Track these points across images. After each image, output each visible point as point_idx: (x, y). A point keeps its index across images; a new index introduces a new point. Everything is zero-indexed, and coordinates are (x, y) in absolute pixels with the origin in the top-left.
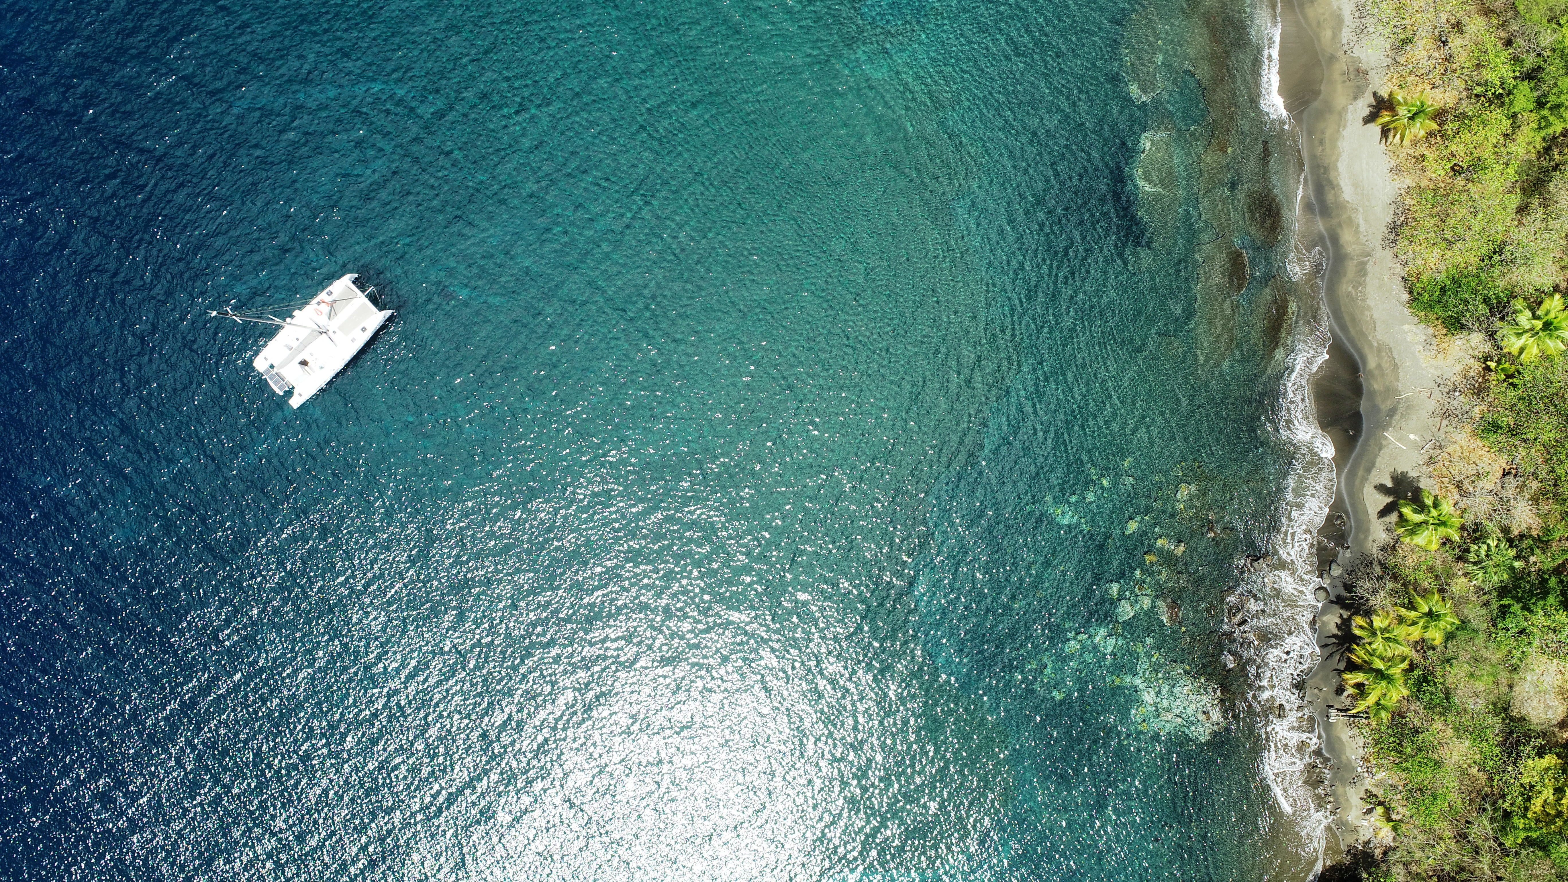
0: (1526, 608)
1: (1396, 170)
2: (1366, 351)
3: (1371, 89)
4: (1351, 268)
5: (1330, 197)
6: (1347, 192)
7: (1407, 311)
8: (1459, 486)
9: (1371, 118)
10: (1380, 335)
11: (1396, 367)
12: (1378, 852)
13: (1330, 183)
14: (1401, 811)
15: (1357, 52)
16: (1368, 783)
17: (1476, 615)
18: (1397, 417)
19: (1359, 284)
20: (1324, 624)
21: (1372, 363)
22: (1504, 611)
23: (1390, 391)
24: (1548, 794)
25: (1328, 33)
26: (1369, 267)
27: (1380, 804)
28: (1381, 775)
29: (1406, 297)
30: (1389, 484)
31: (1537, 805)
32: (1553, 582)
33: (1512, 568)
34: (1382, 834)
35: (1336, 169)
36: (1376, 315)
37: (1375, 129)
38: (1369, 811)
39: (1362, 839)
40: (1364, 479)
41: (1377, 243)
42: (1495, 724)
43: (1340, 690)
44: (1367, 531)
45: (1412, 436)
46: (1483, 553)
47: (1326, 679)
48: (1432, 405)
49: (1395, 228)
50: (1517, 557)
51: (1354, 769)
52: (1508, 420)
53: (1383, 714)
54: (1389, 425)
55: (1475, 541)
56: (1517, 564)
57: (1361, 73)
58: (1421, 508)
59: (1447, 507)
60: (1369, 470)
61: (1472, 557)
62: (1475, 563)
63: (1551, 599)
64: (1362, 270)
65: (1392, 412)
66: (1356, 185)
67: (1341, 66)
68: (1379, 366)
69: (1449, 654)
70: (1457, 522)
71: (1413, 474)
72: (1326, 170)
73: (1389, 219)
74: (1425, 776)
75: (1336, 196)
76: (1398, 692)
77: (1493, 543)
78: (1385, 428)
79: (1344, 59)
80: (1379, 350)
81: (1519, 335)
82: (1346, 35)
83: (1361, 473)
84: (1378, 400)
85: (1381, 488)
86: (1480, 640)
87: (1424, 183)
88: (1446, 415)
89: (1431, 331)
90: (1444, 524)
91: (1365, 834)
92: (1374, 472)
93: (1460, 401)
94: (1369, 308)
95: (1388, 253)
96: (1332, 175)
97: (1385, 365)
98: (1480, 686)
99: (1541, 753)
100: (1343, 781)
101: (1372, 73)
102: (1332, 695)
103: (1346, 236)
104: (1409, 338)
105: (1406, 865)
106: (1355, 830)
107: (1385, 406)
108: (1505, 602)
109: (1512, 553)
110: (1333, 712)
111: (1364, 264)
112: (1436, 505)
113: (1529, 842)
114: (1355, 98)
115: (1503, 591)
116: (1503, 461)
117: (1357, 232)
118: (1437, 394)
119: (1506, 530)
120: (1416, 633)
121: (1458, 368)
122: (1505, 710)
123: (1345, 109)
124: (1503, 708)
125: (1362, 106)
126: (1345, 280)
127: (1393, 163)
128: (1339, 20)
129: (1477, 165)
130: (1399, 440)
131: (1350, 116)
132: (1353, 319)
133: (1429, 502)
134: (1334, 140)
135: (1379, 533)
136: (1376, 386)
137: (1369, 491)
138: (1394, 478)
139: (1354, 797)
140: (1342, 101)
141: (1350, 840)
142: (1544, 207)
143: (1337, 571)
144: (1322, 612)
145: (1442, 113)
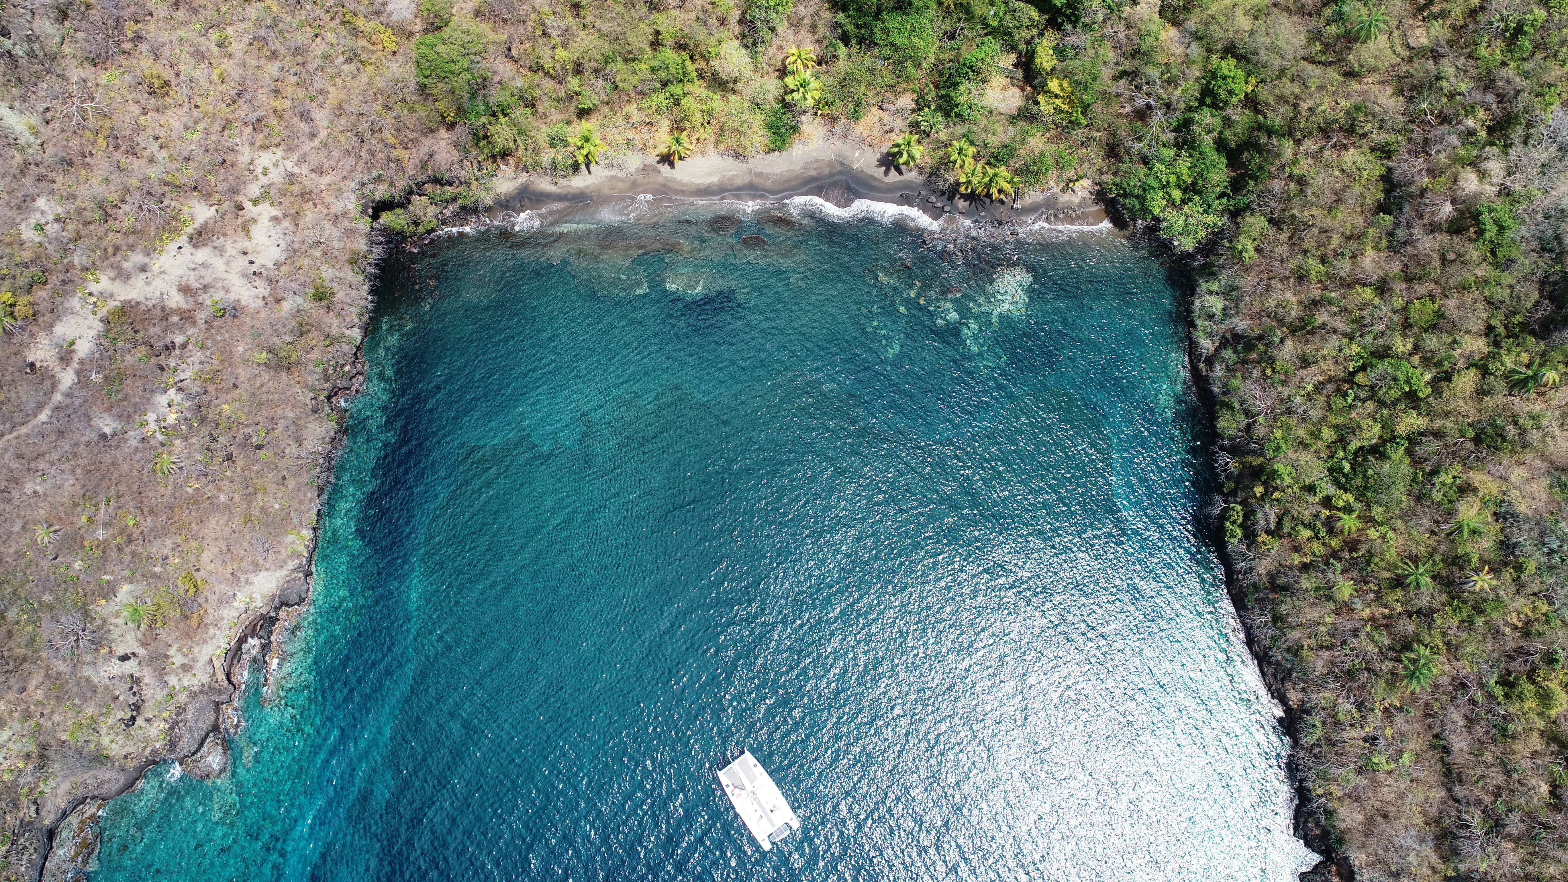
0: (957, 106)
1: (703, 154)
3: (655, 164)
4: (757, 181)
5: (715, 188)
6: (714, 179)
7: (785, 153)
8: (887, 132)
9: (672, 165)
10: (797, 168)
11: (816, 161)
12: (1097, 188)
13: (706, 187)
14: (1072, 174)
15: (633, 170)
16: (1056, 190)
17: (960, 129)
18: (845, 162)
19: (767, 176)
20: (964, 207)
21: (813, 173)
22: (959, 115)
23: (830, 164)
24: (1058, 102)
25: (620, 183)
26: (758, 171)
27: (1067, 185)
28: (1052, 183)
29: (777, 153)
30: (884, 169)
31: (1065, 107)
32: (943, 92)
33: (935, 110)
34: (1085, 185)
37: (678, 163)
38: (1073, 191)
39: (1089, 196)
40: (880, 181)
41: (744, 166)
42: (1021, 124)
43: (1002, 202)
44: (911, 182)
45: (857, 155)
46: (926, 124)
47: (996, 209)
48: (839, 144)
49: (737, 156)
50: (929, 107)
51: (1048, 197)
52: (851, 106)
53: (1015, 180)
54: (849, 166)
55: (919, 127)
56: (933, 107)
57: (645, 168)
58: (900, 153)
59: (900, 141)
60: (875, 179)
61: (928, 129)
62: (931, 128)
63: (952, 94)
64: (759, 175)
65: (842, 164)
66: (710, 175)
67: (639, 178)
68: (815, 169)
69: (982, 144)
70: (907, 136)
71: (878, 156)
72: (699, 190)
73: (731, 159)
74: (1050, 161)
75: (716, 184)
76: (1003, 171)
77: (920, 119)
78: (852, 168)
79: (635, 177)
80: (805, 168)
81: (805, 99)
82: (621, 175)
83: (876, 183)
84: (835, 171)
85: (886, 173)
86: (974, 128)
87: (712, 140)
88: (845, 137)
89: (797, 141)
90: (909, 143)
91: (1086, 194)
92: (876, 175)
93: (838, 128)
94: (781, 173)
95: (751, 161)
96: (702, 187)
97: (814, 165)
98: (1000, 129)
99: (1037, 103)
100: (1055, 203)
101: (645, 162)
102: (1005, 206)
103: (739, 182)
104: (800, 152)
105: (1102, 174)
106: (1084, 199)
107: (839, 168)
108: (953, 115)
109: (926, 110)
110: (1015, 206)
111: (756, 174)
112: (898, 146)
113: (1084, 113)
114: (659, 171)
115: (947, 115)
116: (874, 109)
117: (737, 176)
118: (833, 141)
119: (913, 111)
120: (969, 160)
121: (820, 129)
122: (1014, 118)
123: (665, 178)
124: (1013, 119)
125: (665, 169)
126: (764, 183)
127: (699, 154)
128: (613, 177)
129: (710, 113)
130: (858, 161)
131: (669, 176)
132: (787, 181)
133: (896, 150)
134: (682, 184)
135: (912, 176)
136: (827, 171)
137: (887, 180)
138: (881, 165)
139: (1066, 198)
140: (660, 179)
141: (1090, 202)
142: (735, 82)
143: (933, 199)
144: (957, 209)
145: (677, 127)
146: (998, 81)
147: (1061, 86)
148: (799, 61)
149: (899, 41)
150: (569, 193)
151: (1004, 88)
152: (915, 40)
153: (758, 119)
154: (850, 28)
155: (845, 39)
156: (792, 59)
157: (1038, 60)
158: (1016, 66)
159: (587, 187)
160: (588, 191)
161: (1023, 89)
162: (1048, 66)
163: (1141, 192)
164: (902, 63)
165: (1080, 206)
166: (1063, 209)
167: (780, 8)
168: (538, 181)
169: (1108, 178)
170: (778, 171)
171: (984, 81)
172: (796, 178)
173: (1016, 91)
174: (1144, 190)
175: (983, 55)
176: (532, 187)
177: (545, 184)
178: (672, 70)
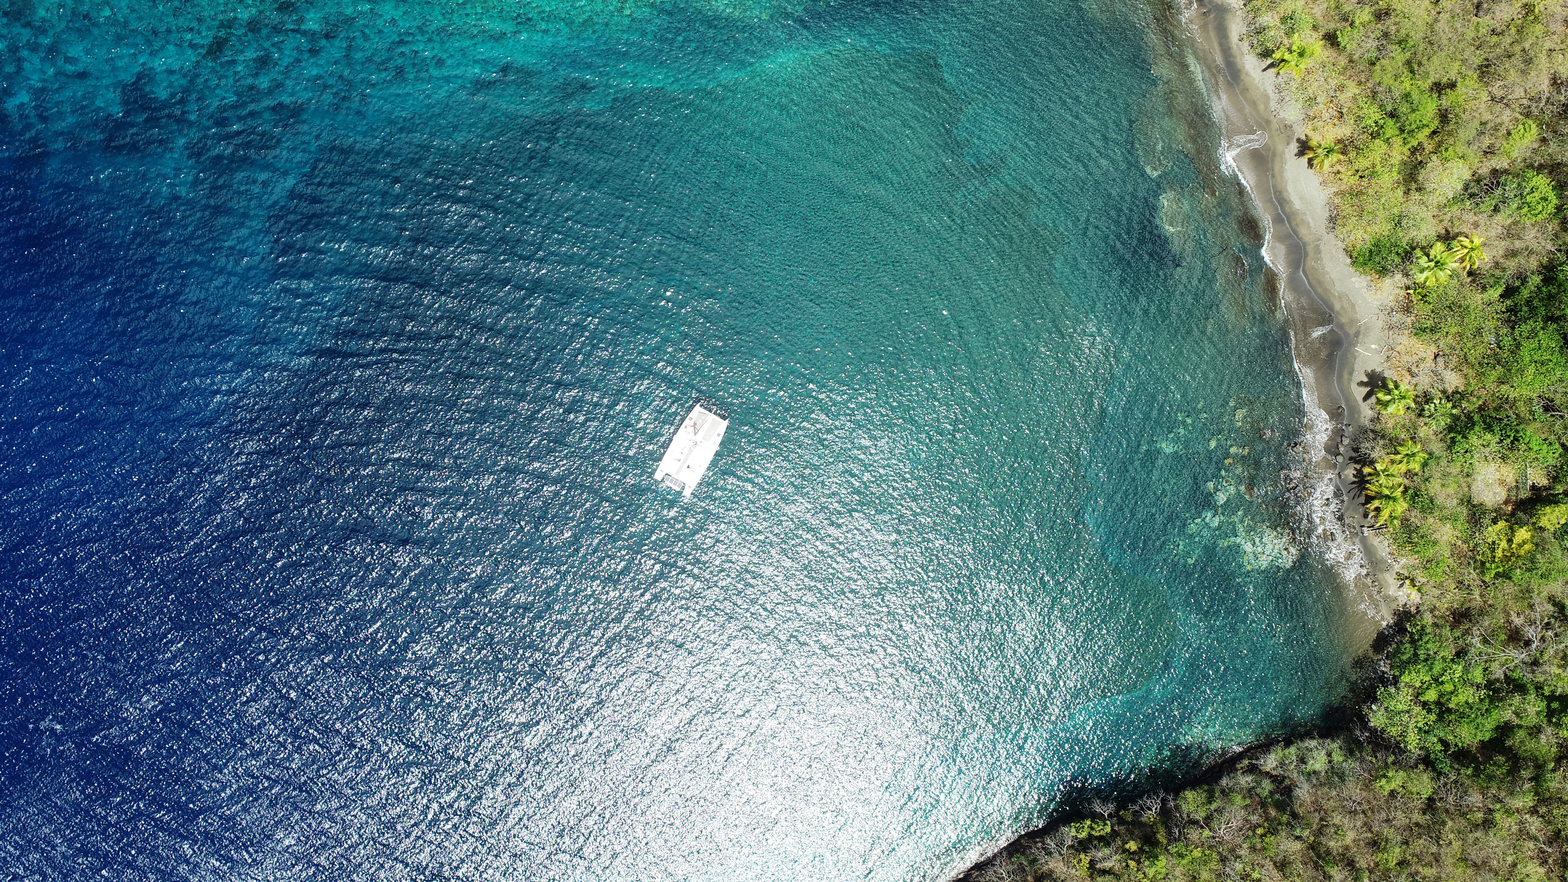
0: (1464, 437)
1: (1324, 183)
2: (1332, 299)
3: (1296, 136)
4: (1310, 250)
5: (1287, 209)
6: (1297, 204)
7: (1352, 270)
8: (1409, 370)
9: (1301, 154)
10: (1338, 288)
11: (1353, 305)
12: (1413, 610)
13: (1285, 200)
14: (1421, 579)
15: (1282, 115)
16: (1397, 568)
17: (1437, 447)
18: (1361, 337)
19: (1318, 259)
20: (1346, 476)
21: (1337, 307)
22: (1453, 441)
23: (1353, 321)
24: (1504, 544)
25: (1262, 107)
26: (1321, 247)
27: (1407, 578)
28: (1403, 561)
29: (1349, 261)
30: (1365, 380)
31: (1499, 553)
32: (1476, 417)
33: (1452, 415)
34: (1412, 597)
35: (1287, 191)
36: (1333, 276)
37: (1304, 160)
38: (1402, 585)
39: (1401, 603)
40: (1350, 380)
41: (1323, 231)
42: (1464, 511)
43: (1366, 516)
44: (1359, 412)
45: (1373, 346)
46: (1433, 410)
47: (1355, 510)
48: (1380, 323)
49: (1332, 220)
50: (1454, 407)
51: (1386, 562)
52: (1429, 323)
53: (1395, 522)
54: (1357, 342)
55: (1427, 402)
56: (1454, 411)
57: (1288, 127)
58: (1389, 392)
59: (1403, 388)
60: (1351, 373)
61: (1427, 413)
62: (1429, 417)
63: (1477, 428)
64: (1318, 251)
65: (1357, 334)
66: (1302, 198)
67: (1275, 125)
68: (1342, 307)
69: (1427, 475)
70: (1412, 394)
71: (1379, 370)
72: (1280, 192)
73: (1327, 215)
74: (1430, 552)
75: (1290, 208)
76: (1401, 507)
77: (1437, 402)
78: (1355, 345)
79: (1274, 121)
80: (1340, 297)
81: (1422, 271)
82: (1273, 105)
83: (1346, 375)
84: (1347, 328)
85: (1361, 384)
86: (1443, 462)
87: (1343, 187)
88: (1391, 328)
89: (1369, 278)
90: (1403, 397)
91: (1402, 601)
92: (1355, 374)
93: (1398, 317)
94: (1328, 273)
95: (1331, 235)
96: (1285, 195)
97: (1346, 306)
98: (1451, 490)
99: (1495, 521)
100: (1381, 571)
101: (1295, 126)
102: (1362, 519)
103: (1303, 231)
104: (1357, 286)
105: (1431, 612)
106: (1396, 599)
107: (1352, 332)
108: (1452, 435)
109: (1449, 405)
110: (1365, 529)
111: (1318, 246)
112: (1397, 387)
113: (1498, 575)
114: (1288, 144)
115: (1450, 429)
116: (1434, 349)
117: (1309, 227)
118: (1382, 316)
119: (1444, 392)
120: (1403, 468)
121: (1391, 298)
122: (1469, 501)
123: (1283, 152)
124: (1467, 501)
125: (1294, 147)
126: (1308, 258)
127: (1321, 179)
128: (1267, 98)
129: (1373, 174)
130: (1366, 350)
131: (1287, 156)
132: (1319, 282)
133: (1391, 386)
134: (1281, 173)
135: (1366, 412)
136: (1344, 320)
137: (1354, 387)
138: (1368, 375)
139: (1390, 579)
140: (1280, 147)
141: (1394, 606)
142: (1419, 190)
143: (1346, 441)
144: (1343, 468)
145: (1344, 146)
146: (1509, 473)
147: (1524, 542)
148: (1466, 251)
149: (1525, 353)
150: (1234, 57)
151: (1502, 482)
152: (1532, 369)
153: (1382, 228)
154: (1525, 293)
155: (1509, 292)
156: (1466, 242)
157: (1548, 509)
158: (1533, 487)
159: (1247, 74)
160: (1243, 76)
161: (1506, 502)
162: (1544, 522)
163: (1422, 657)
164: (1499, 363)
165: (1386, 598)
166: (1377, 580)
167: (1526, 209)
168: (1239, 20)
169: (1428, 619)
170: (1327, 269)
171: (1503, 458)
172: (1326, 290)
173: (1502, 495)
174: (1426, 660)
175: (1536, 448)
176: (1229, 17)
177: (1236, 28)
178: (1412, 117)
